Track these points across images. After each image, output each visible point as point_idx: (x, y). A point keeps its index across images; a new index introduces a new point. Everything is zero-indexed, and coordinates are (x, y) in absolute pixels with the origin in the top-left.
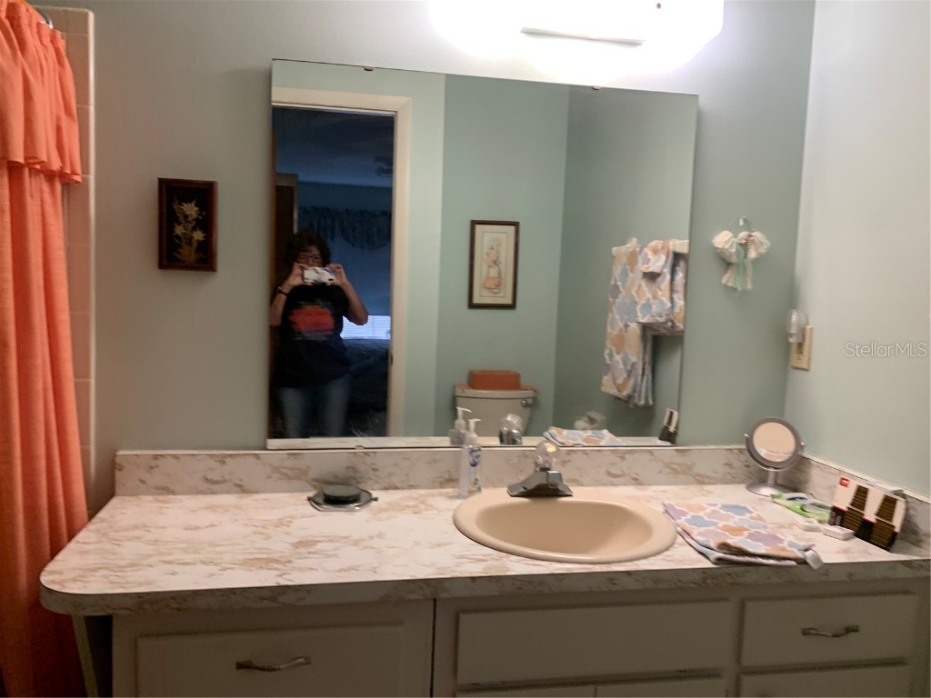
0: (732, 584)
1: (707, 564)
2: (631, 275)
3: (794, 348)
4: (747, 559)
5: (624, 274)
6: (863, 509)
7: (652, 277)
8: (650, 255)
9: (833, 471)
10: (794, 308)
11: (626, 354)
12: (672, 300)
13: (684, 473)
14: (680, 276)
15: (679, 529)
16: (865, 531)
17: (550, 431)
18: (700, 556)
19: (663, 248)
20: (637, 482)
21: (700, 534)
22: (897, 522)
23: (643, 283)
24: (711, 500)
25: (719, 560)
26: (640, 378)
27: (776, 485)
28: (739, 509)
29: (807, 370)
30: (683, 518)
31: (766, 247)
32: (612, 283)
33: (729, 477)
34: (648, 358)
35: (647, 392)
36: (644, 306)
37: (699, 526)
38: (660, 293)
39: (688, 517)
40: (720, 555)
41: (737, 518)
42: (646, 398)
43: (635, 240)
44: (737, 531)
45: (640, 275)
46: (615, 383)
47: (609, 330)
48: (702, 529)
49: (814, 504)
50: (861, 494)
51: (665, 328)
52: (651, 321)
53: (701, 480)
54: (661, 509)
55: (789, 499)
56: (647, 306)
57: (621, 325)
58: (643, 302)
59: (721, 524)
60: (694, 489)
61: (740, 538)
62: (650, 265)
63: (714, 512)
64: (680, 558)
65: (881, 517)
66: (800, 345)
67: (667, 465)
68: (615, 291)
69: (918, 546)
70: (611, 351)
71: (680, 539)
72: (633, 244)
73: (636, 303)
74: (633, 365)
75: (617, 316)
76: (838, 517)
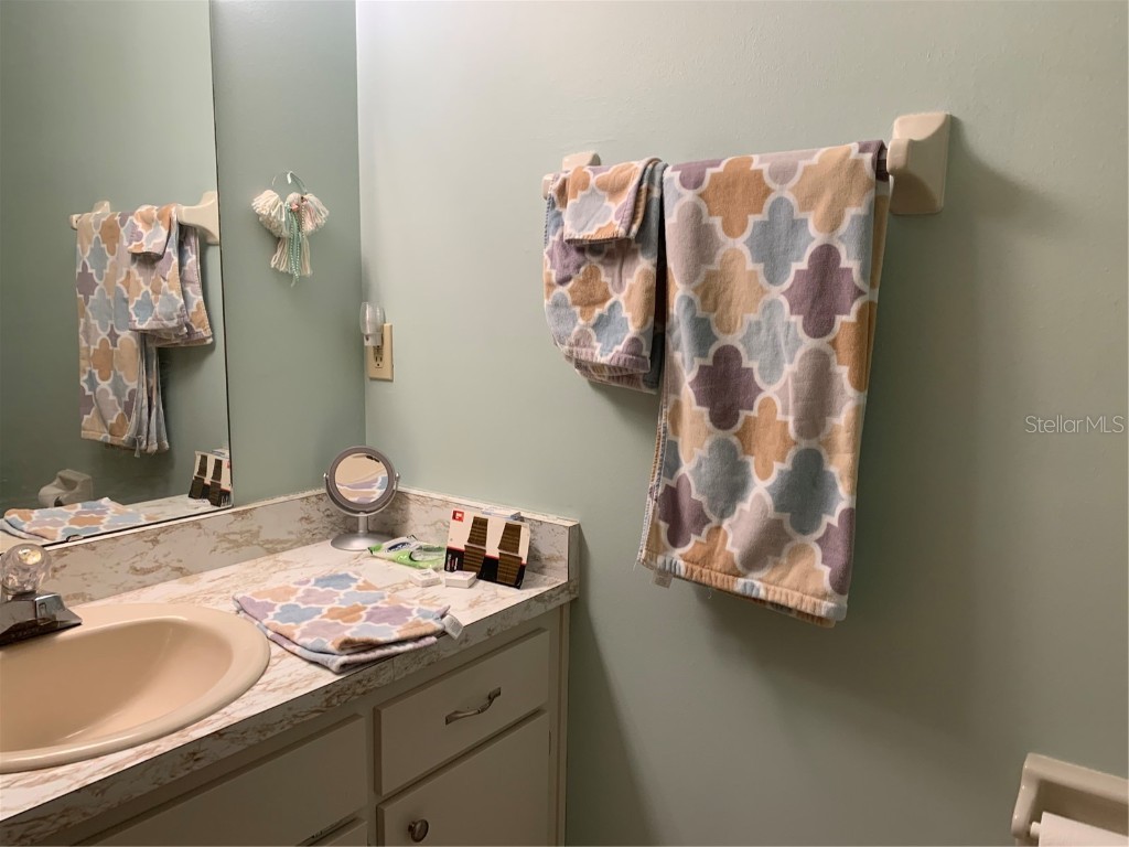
0: (364, 693)
1: (327, 678)
2: (111, 259)
3: (371, 355)
4: (379, 653)
5: (99, 257)
6: (484, 545)
7: (148, 260)
8: (141, 227)
9: (436, 503)
10: (366, 301)
11: (118, 380)
12: (184, 294)
13: (248, 543)
14: (192, 259)
15: (270, 633)
16: (489, 571)
17: (7, 517)
18: (314, 668)
19: (160, 217)
20: (181, 572)
21: (304, 634)
22: (523, 552)
23: (134, 269)
24: (295, 574)
25: (344, 667)
26: (146, 411)
27: (370, 533)
28: (340, 580)
29: (391, 381)
30: (271, 615)
31: (324, 216)
32: (79, 270)
33: (308, 536)
34: (153, 382)
35: (158, 432)
36: (139, 306)
37: (298, 622)
38: (165, 284)
39: (277, 610)
40: (344, 659)
41: (342, 593)
42: (159, 440)
43: (107, 204)
44: (351, 614)
45: (129, 258)
46: (105, 422)
47: (83, 344)
48: (304, 625)
49: (420, 548)
50: (480, 526)
51: (177, 336)
52: (155, 327)
53: (273, 548)
54: (233, 607)
55: (390, 549)
56: (146, 306)
57: (104, 335)
58: (139, 298)
59: (325, 609)
60: (265, 562)
61: (360, 623)
62: (143, 240)
63: (309, 593)
64: (287, 680)
65: (504, 549)
66: (378, 350)
67: (223, 537)
68: (87, 284)
69: (543, 573)
70: (91, 375)
71: (276, 650)
72: (104, 210)
73: (126, 301)
74: (133, 393)
75: (95, 322)
76: (457, 559)
